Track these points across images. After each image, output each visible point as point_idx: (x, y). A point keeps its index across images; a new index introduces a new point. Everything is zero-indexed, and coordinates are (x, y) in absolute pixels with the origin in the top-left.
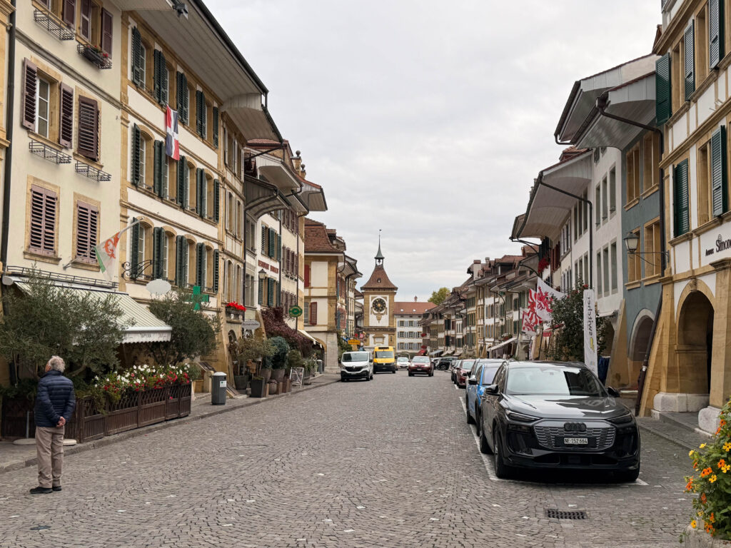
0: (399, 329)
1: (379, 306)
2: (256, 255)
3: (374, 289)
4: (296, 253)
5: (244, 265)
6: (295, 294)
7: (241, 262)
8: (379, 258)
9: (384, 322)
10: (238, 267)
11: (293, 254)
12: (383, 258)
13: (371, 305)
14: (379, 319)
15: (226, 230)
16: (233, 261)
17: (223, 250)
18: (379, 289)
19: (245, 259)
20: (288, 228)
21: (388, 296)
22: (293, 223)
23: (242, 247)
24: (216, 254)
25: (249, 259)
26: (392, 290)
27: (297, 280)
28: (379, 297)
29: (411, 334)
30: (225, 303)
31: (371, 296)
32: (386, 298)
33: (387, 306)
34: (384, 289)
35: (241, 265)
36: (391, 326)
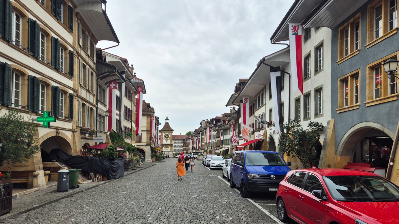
0: (174, 145)
1: (167, 136)
2: (106, 105)
3: (165, 130)
4: (131, 109)
5: (97, 108)
6: (130, 128)
7: (94, 106)
8: (167, 119)
9: (169, 142)
10: (92, 109)
11: (129, 109)
12: (168, 120)
13: (164, 136)
14: (167, 141)
15: (81, 85)
16: (87, 104)
17: (77, 95)
18: (167, 130)
19: (97, 105)
20: (126, 97)
21: (170, 133)
23: (95, 99)
24: (71, 97)
26: (172, 131)
28: (167, 133)
29: (178, 146)
30: (80, 127)
31: (164, 133)
32: (169, 134)
33: (170, 136)
34: (169, 130)
35: (94, 108)
36: (171, 144)
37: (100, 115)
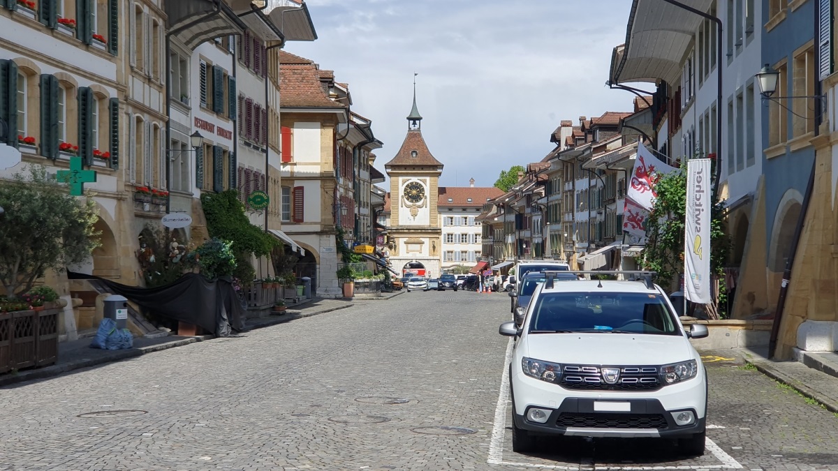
0: (446, 230)
1: (414, 194)
2: (189, 109)
3: (406, 167)
4: (264, 107)
5: (167, 124)
6: (264, 172)
7: (162, 119)
8: (414, 119)
9: (423, 217)
10: (156, 128)
11: (258, 108)
12: (420, 119)
13: (401, 192)
14: (414, 215)
15: (132, 68)
16: (145, 118)
17: (126, 98)
18: (414, 167)
19: (168, 114)
20: (248, 67)
22: (256, 59)
23: (162, 97)
24: (114, 106)
25: (175, 115)
26: (433, 168)
27: (266, 151)
28: (414, 179)
29: (464, 237)
30: (132, 186)
31: (401, 179)
32: (425, 182)
33: (427, 193)
34: (422, 167)
35: (161, 125)
36: (434, 226)
37: (175, 143)
